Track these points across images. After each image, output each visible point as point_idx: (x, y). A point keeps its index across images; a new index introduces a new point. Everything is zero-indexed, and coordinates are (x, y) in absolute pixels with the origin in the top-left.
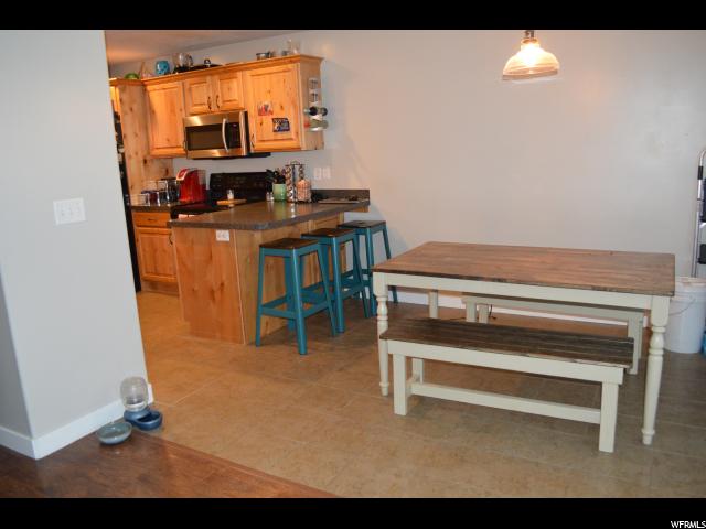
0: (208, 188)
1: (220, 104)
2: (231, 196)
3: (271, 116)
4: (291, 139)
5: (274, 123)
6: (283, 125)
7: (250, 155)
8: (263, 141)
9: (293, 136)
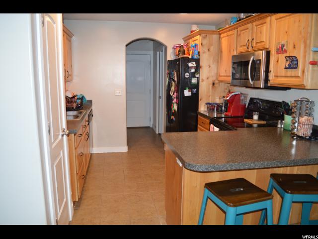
0: (247, 106)
1: (254, 45)
2: (256, 117)
3: (285, 55)
4: (298, 77)
5: (287, 61)
6: (293, 63)
7: (267, 87)
8: (277, 76)
9: (300, 74)
